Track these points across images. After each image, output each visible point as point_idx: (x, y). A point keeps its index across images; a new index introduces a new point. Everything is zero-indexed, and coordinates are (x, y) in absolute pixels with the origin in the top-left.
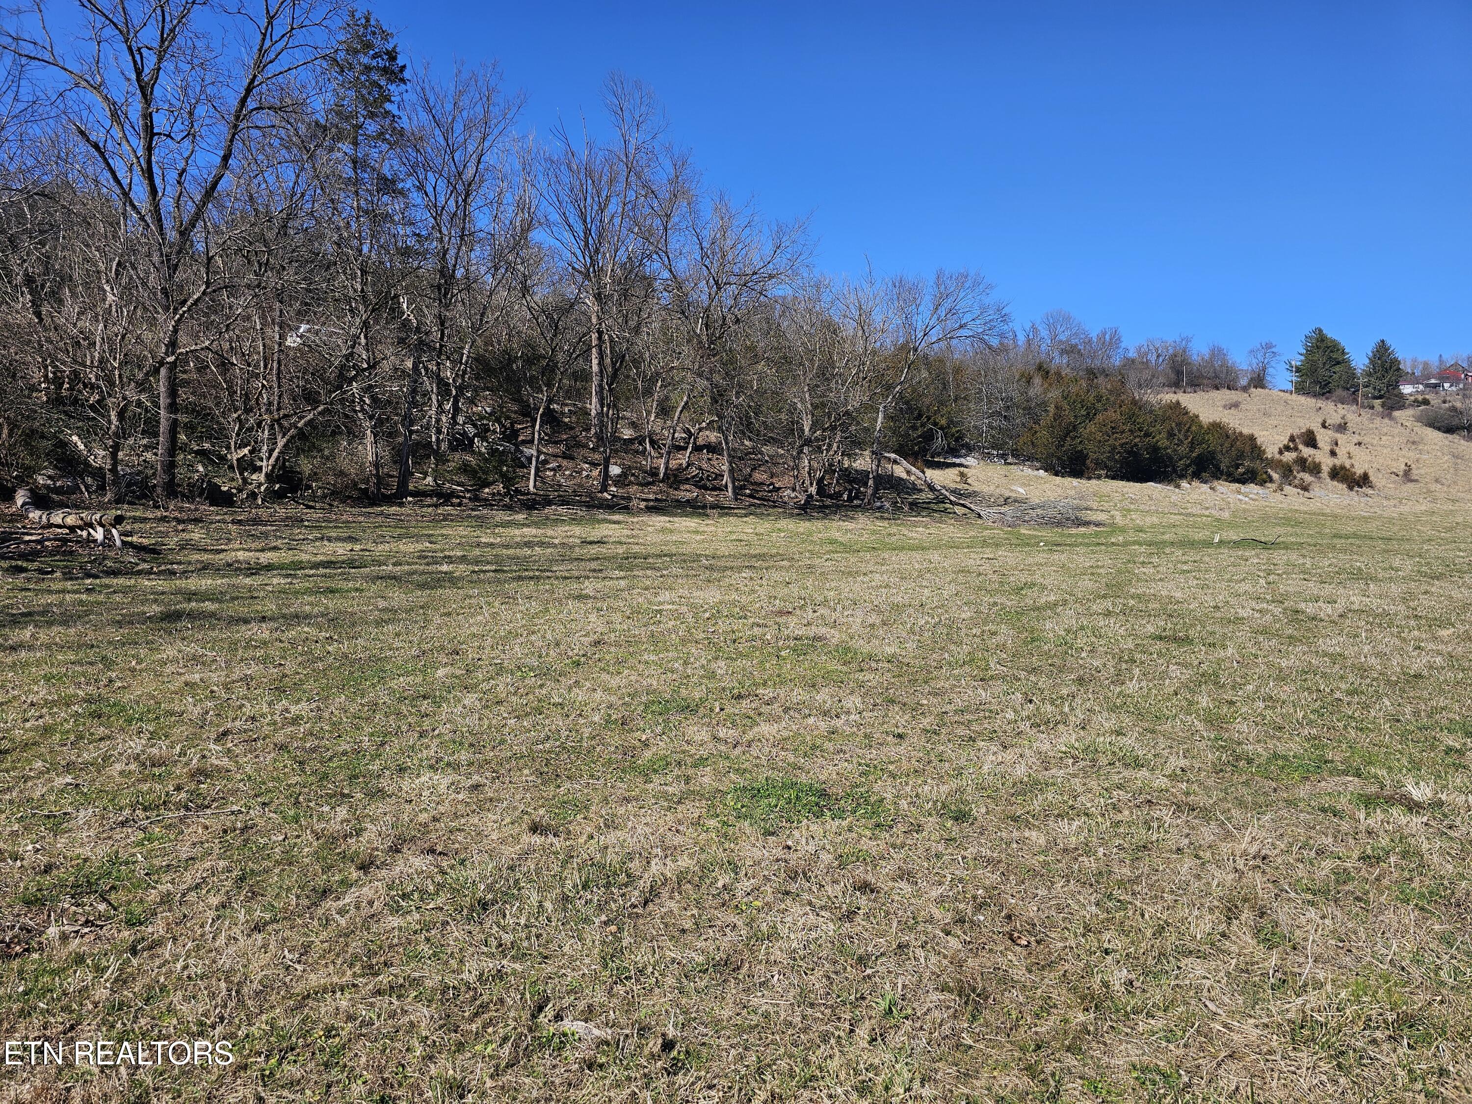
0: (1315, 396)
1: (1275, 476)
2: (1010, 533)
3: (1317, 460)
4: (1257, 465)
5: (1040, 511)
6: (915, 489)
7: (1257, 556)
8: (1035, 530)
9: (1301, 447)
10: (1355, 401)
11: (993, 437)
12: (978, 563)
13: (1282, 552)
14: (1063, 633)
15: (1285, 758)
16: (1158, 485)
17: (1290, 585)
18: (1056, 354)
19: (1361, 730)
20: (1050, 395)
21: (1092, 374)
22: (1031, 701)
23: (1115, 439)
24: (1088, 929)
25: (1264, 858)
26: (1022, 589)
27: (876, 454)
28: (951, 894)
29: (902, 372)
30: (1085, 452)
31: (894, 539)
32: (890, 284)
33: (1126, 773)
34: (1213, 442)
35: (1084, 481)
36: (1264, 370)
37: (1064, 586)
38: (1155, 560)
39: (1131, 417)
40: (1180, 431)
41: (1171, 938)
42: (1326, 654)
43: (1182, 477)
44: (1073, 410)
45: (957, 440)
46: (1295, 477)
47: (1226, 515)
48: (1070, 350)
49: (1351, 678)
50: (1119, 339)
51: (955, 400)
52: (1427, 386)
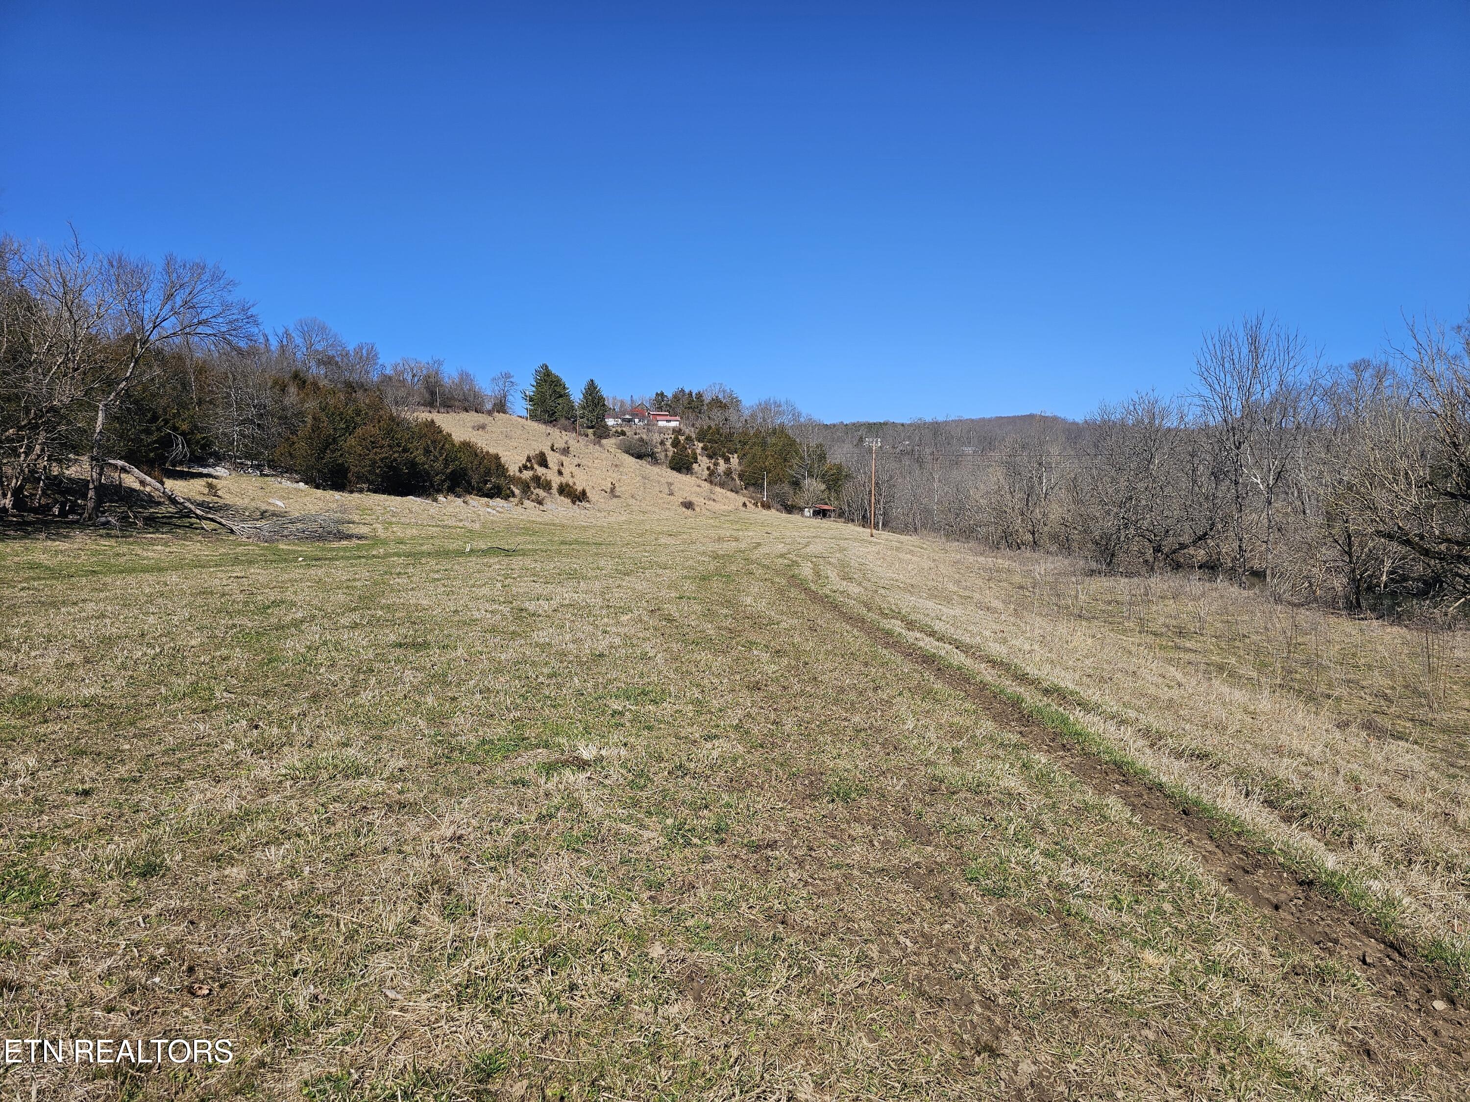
0: (545, 423)
1: (517, 491)
2: (266, 548)
3: (548, 479)
4: (502, 481)
5: (299, 526)
6: (151, 501)
7: (499, 562)
8: (295, 544)
9: (536, 466)
10: (575, 429)
11: (246, 446)
12: (225, 583)
13: (520, 558)
14: (303, 650)
15: (491, 742)
16: (418, 499)
17: (522, 587)
18: (313, 364)
19: (554, 707)
20: (307, 405)
21: (351, 387)
22: (256, 727)
23: (376, 454)
24: (279, 955)
25: (459, 838)
26: (269, 607)
27: (97, 460)
28: (121, 963)
29: (127, 366)
30: (346, 465)
31: (122, 560)
32: (105, 262)
33: (346, 784)
34: (464, 459)
35: (346, 495)
36: (505, 397)
37: (315, 602)
38: (410, 570)
39: (389, 432)
40: (435, 448)
41: (363, 939)
42: (537, 645)
43: (439, 491)
44: (332, 422)
45: (203, 447)
46: (532, 493)
47: (477, 526)
48: (327, 361)
49: (553, 662)
50: (376, 355)
51: (200, 403)
52: (624, 420)
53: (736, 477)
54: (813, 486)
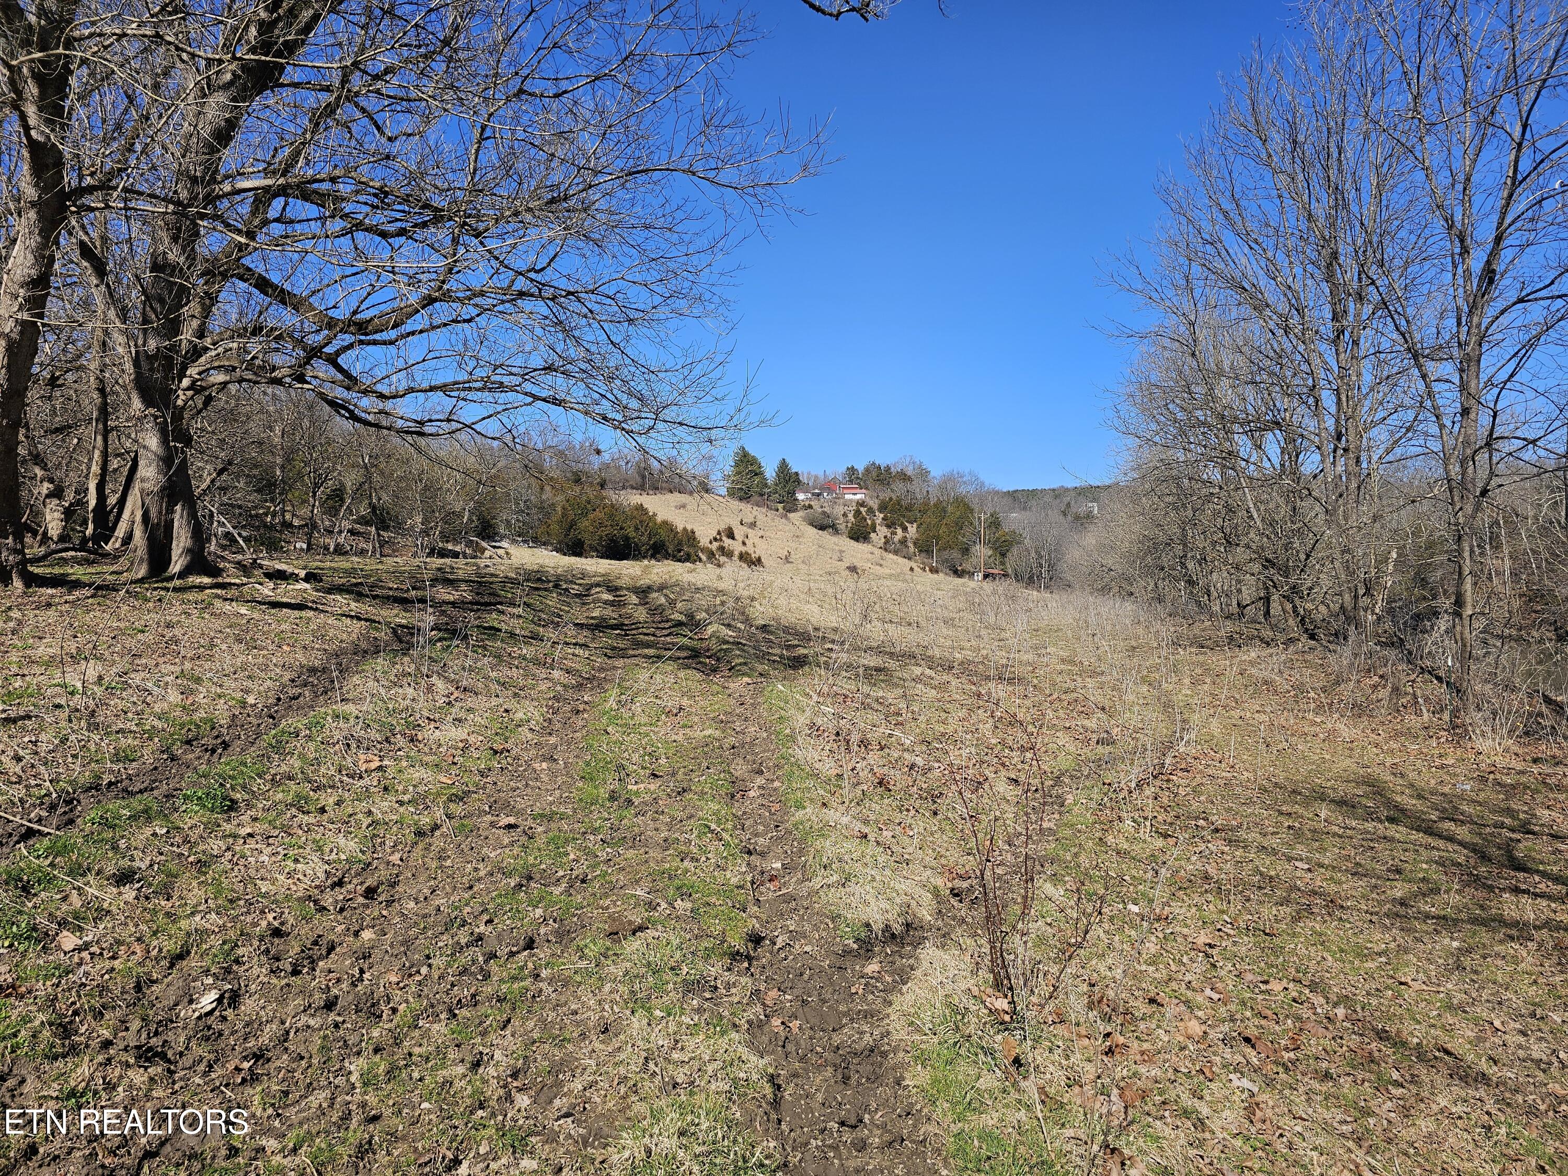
0: (739, 500)
1: (704, 558)
3: (732, 548)
4: (693, 550)
9: (724, 538)
10: (765, 504)
11: (519, 528)
20: (557, 499)
23: (602, 531)
30: (583, 539)
34: (664, 534)
36: (708, 478)
39: (611, 516)
40: (642, 526)
43: (644, 557)
44: (573, 510)
46: (716, 559)
48: (558, 455)
52: (813, 494)
53: (911, 545)
54: (982, 552)
